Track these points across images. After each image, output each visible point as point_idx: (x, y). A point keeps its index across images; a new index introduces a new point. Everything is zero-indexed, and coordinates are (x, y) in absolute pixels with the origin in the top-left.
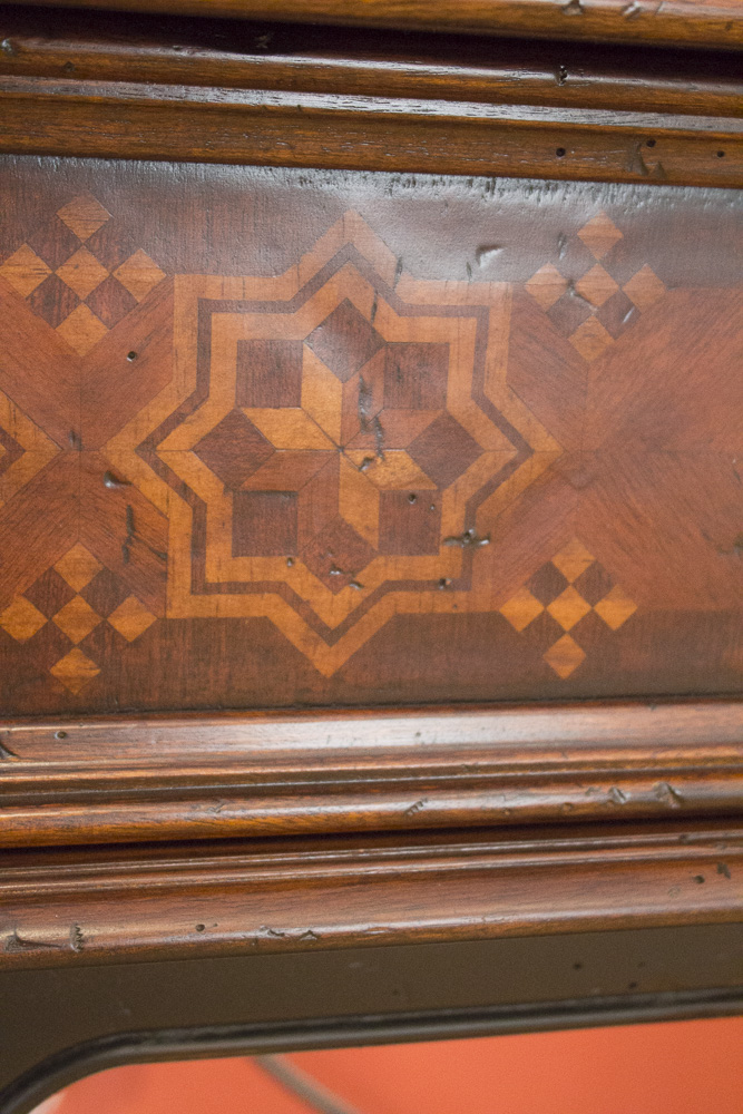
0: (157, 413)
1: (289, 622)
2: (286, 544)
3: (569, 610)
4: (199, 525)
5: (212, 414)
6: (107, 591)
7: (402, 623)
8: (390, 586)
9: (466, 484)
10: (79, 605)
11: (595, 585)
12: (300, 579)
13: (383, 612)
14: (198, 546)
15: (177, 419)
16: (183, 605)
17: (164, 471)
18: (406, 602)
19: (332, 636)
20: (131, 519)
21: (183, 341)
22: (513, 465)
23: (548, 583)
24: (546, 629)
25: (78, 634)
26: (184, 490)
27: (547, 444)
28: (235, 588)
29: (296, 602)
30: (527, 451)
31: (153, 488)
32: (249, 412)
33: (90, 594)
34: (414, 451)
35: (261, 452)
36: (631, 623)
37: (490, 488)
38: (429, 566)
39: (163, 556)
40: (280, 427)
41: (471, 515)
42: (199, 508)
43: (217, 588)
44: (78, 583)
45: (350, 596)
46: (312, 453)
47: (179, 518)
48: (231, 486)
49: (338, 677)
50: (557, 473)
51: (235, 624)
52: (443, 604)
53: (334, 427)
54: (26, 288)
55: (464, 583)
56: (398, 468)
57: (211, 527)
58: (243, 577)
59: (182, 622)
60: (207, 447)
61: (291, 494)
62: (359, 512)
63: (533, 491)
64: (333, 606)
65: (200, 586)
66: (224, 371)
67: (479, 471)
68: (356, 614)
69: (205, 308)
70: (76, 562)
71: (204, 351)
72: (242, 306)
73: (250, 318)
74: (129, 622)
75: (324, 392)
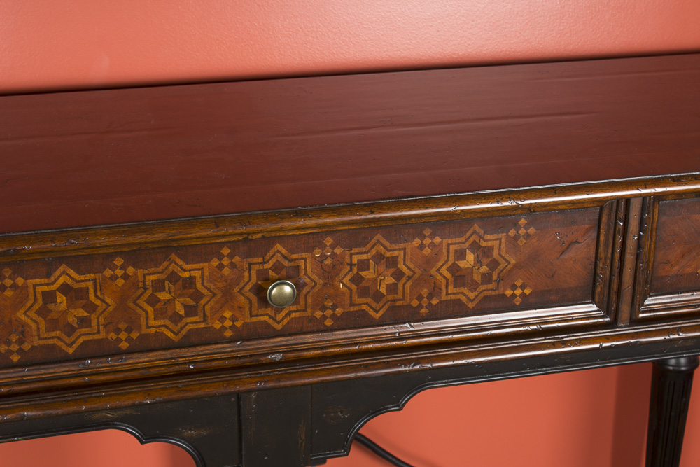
0: (440, 264)
1: (464, 299)
2: (464, 285)
3: (518, 292)
4: (447, 283)
5: (450, 263)
6: (430, 296)
7: (485, 297)
8: (483, 291)
9: (497, 271)
10: (425, 299)
11: (523, 287)
12: (466, 291)
13: (482, 295)
14: (447, 287)
15: (443, 265)
16: (444, 298)
17: (441, 274)
18: (486, 293)
19: (472, 301)
20: (435, 283)
21: (445, 251)
22: (507, 266)
23: (514, 287)
24: (514, 296)
25: (425, 305)
26: (444, 277)
27: (513, 261)
28: (454, 294)
29: (465, 295)
30: (509, 263)
31: (439, 277)
32: (457, 262)
33: (427, 297)
34: (488, 266)
35: (459, 268)
36: (531, 293)
37: (503, 270)
38: (490, 286)
39: (441, 289)
40: (462, 264)
41: (498, 277)
42: (447, 280)
43: (451, 294)
44: (425, 296)
45: (476, 293)
46: (468, 268)
47: (444, 282)
48: (453, 275)
49: (473, 308)
50: (515, 266)
51: (454, 300)
52: (493, 293)
53: (472, 263)
54: (417, 245)
55: (497, 289)
56: (484, 269)
57: (449, 283)
58: (455, 292)
59: (444, 301)
60: (448, 270)
61: (464, 276)
62: (477, 278)
63: (510, 271)
64: (472, 295)
65: (447, 294)
66: (452, 255)
67: (500, 268)
68: (476, 297)
69: (449, 245)
70: (425, 292)
71: (448, 252)
72: (455, 244)
73: (457, 246)
74: (434, 302)
75: (470, 257)
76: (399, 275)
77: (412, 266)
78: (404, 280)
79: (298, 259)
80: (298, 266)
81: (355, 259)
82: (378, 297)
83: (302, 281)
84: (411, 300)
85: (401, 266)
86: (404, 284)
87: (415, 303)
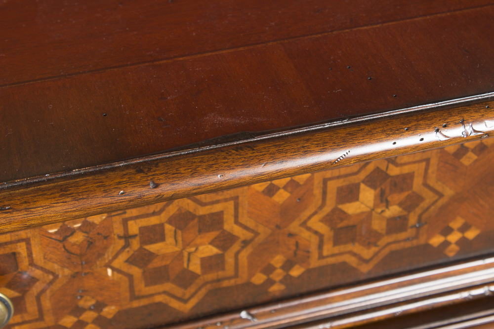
0: (307, 213)
1: (352, 261)
2: (353, 240)
3: (454, 237)
4: (321, 242)
5: (327, 209)
6: (288, 265)
7: (393, 254)
8: (389, 244)
9: (418, 211)
10: (279, 271)
11: (464, 229)
12: (357, 248)
13: (386, 251)
14: (320, 247)
15: (314, 214)
16: (314, 263)
17: (309, 229)
18: (394, 247)
19: (367, 261)
20: (297, 244)
21: (317, 192)
22: (436, 201)
23: (447, 231)
24: (446, 244)
25: (278, 279)
26: (316, 233)
27: (449, 192)
28: (333, 255)
29: (355, 255)
30: (441, 195)
32: (340, 206)
33: (283, 267)
34: (400, 204)
35: (344, 215)
36: (477, 238)
37: (428, 208)
38: (403, 235)
39: (308, 252)
40: (351, 208)
41: (419, 221)
42: (321, 236)
44: (279, 265)
45: (374, 249)
46: (362, 213)
47: (315, 240)
48: (333, 227)
49: (369, 272)
50: (453, 199)
51: (333, 265)
52: (408, 245)
53: (371, 204)
54: (261, 189)
55: (417, 237)
56: (394, 210)
57: (325, 241)
58: (336, 252)
59: (314, 269)
60: (325, 220)
61: (354, 226)
62: (378, 225)
63: (444, 207)
64: (367, 253)
65: (321, 257)
66: (332, 196)
67: (424, 205)
68: (376, 254)
69: (325, 181)
70: (278, 260)
71: (324, 193)
72: (339, 177)
73: (341, 180)
74: (296, 272)
75: (368, 195)
76: (225, 241)
77: (251, 224)
78: (236, 247)
79: (11, 243)
80: (14, 254)
81: (134, 228)
82: (186, 279)
83: (25, 276)
84: (251, 275)
85: (229, 225)
86: (237, 255)
87: (259, 279)
